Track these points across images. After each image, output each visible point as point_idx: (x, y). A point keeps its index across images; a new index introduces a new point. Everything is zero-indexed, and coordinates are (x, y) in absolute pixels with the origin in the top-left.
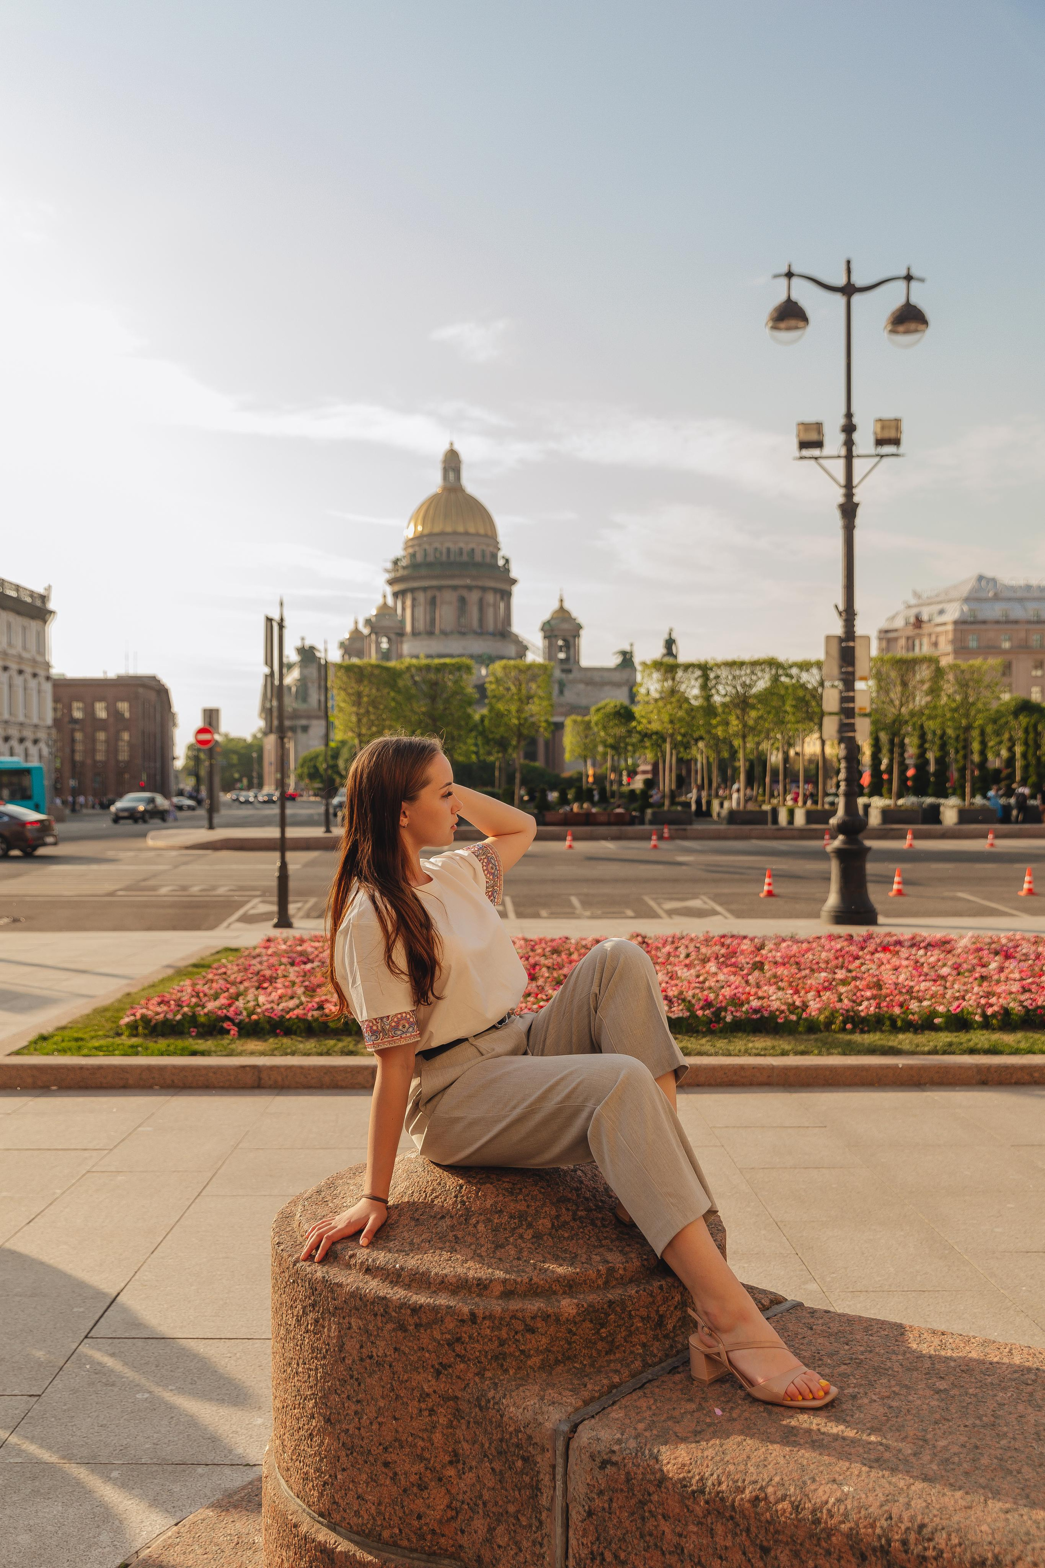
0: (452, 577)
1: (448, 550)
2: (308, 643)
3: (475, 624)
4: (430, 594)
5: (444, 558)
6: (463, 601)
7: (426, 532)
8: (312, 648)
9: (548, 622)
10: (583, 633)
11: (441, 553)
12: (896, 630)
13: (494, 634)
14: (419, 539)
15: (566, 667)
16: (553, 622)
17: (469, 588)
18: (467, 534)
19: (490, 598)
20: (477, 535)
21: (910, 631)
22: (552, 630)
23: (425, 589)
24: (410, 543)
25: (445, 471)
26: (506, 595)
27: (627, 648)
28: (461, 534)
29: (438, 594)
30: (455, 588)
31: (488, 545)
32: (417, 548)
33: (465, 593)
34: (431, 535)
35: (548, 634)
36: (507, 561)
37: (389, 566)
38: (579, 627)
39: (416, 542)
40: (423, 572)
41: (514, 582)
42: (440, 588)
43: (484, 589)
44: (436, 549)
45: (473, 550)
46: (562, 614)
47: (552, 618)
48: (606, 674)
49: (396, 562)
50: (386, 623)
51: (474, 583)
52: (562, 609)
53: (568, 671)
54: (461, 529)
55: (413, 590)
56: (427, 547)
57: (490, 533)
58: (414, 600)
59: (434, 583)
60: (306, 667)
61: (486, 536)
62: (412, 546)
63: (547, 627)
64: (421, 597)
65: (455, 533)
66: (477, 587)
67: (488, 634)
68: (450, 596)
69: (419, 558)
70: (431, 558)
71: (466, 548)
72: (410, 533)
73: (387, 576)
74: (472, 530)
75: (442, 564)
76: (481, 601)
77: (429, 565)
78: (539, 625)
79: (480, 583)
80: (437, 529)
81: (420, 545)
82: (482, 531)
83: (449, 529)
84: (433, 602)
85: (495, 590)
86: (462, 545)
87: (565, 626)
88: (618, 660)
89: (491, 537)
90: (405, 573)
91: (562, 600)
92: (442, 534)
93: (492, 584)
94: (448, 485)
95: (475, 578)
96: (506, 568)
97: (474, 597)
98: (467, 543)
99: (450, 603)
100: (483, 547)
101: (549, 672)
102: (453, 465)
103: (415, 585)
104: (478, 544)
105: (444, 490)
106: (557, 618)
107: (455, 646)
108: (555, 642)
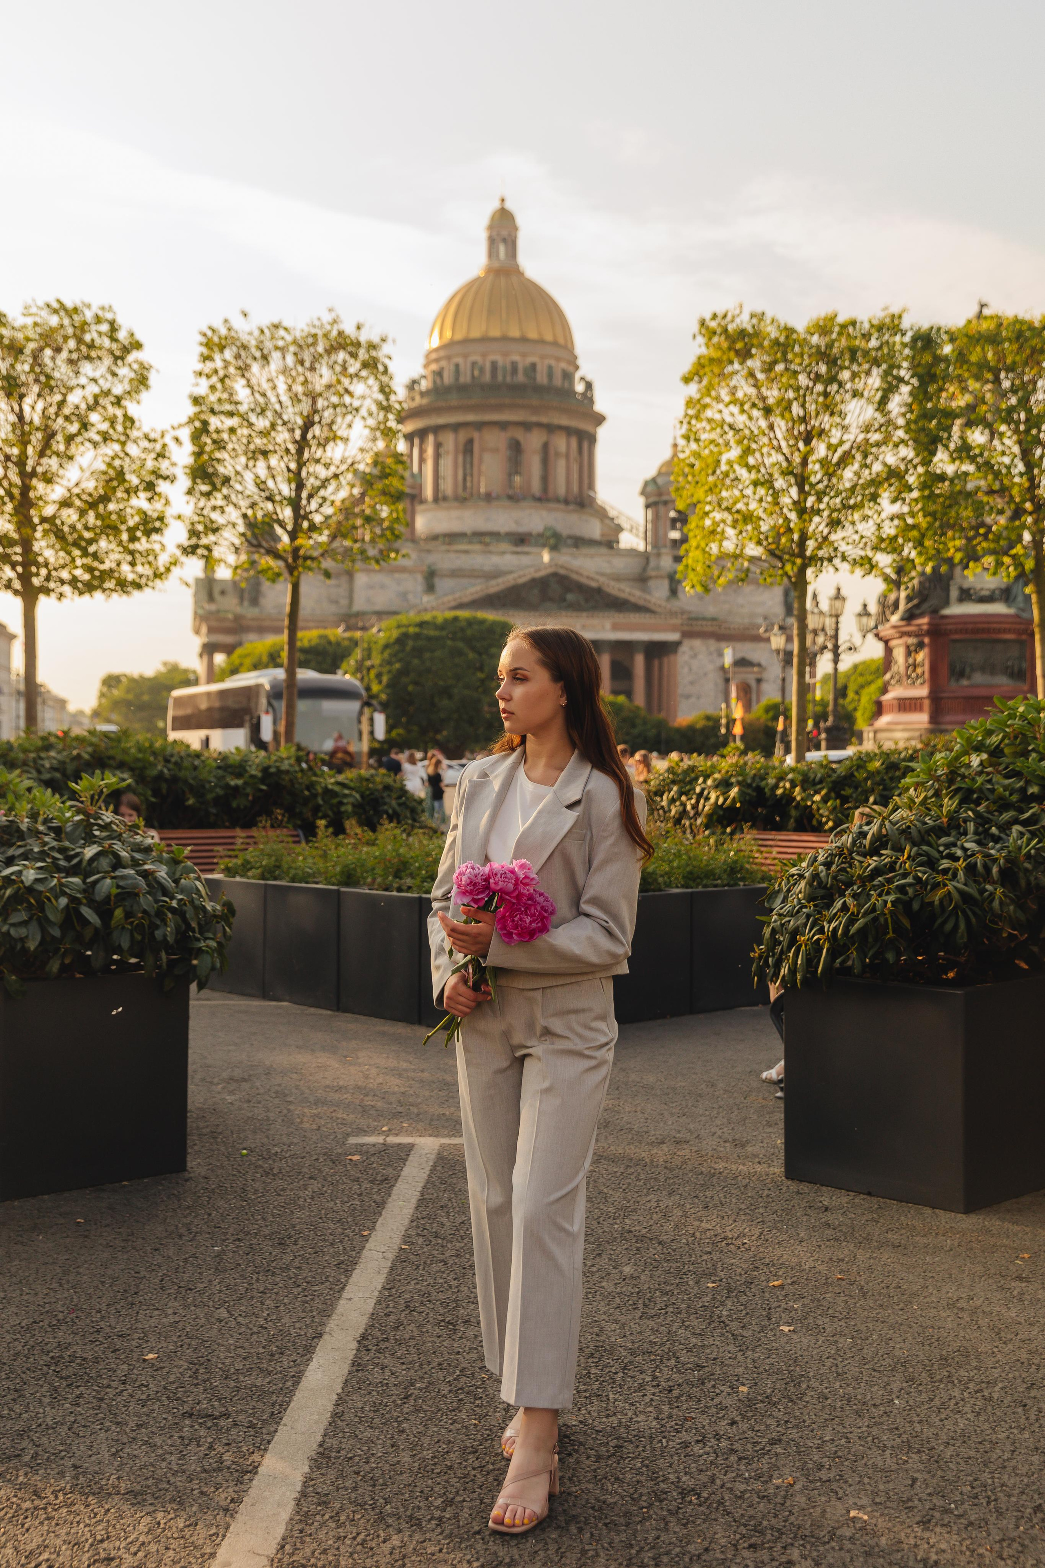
0: (499, 408)
1: (494, 365)
3: (536, 486)
4: (463, 436)
5: (487, 377)
6: (516, 448)
7: (459, 337)
9: (654, 480)
11: (482, 370)
13: (565, 501)
14: (448, 349)
16: (660, 481)
17: (527, 426)
18: (524, 340)
19: (560, 443)
20: (542, 342)
22: (661, 492)
23: (456, 427)
24: (434, 356)
25: (492, 242)
26: (586, 441)
28: (514, 340)
29: (476, 435)
30: (503, 426)
31: (558, 359)
32: (443, 363)
33: (519, 434)
34: (466, 341)
35: (652, 500)
36: (589, 386)
37: (402, 393)
39: (442, 353)
40: (454, 400)
41: (600, 419)
42: (480, 426)
43: (551, 428)
44: (474, 364)
45: (533, 366)
46: (676, 468)
47: (660, 474)
49: (413, 388)
51: (534, 419)
52: (673, 458)
54: (515, 333)
55: (436, 430)
56: (460, 360)
57: (561, 341)
58: (438, 446)
59: (471, 417)
61: (555, 344)
62: (437, 360)
63: (650, 489)
65: (505, 339)
66: (540, 425)
67: (557, 500)
68: (497, 440)
69: (447, 378)
70: (465, 378)
71: (523, 363)
72: (434, 341)
74: (533, 335)
75: (483, 387)
76: (546, 451)
77: (461, 389)
78: (639, 487)
79: (544, 420)
80: (476, 333)
81: (449, 358)
82: (549, 337)
83: (495, 333)
84: (468, 448)
85: (569, 431)
86: (516, 358)
89: (562, 343)
90: (425, 401)
92: (484, 339)
93: (565, 421)
94: (496, 265)
95: (535, 410)
96: (588, 397)
97: (533, 441)
98: (524, 355)
99: (496, 450)
100: (547, 362)
101: (653, 563)
102: (504, 233)
103: (441, 420)
104: (543, 357)
105: (489, 270)
106: (666, 474)
107: (503, 519)
108: (665, 513)
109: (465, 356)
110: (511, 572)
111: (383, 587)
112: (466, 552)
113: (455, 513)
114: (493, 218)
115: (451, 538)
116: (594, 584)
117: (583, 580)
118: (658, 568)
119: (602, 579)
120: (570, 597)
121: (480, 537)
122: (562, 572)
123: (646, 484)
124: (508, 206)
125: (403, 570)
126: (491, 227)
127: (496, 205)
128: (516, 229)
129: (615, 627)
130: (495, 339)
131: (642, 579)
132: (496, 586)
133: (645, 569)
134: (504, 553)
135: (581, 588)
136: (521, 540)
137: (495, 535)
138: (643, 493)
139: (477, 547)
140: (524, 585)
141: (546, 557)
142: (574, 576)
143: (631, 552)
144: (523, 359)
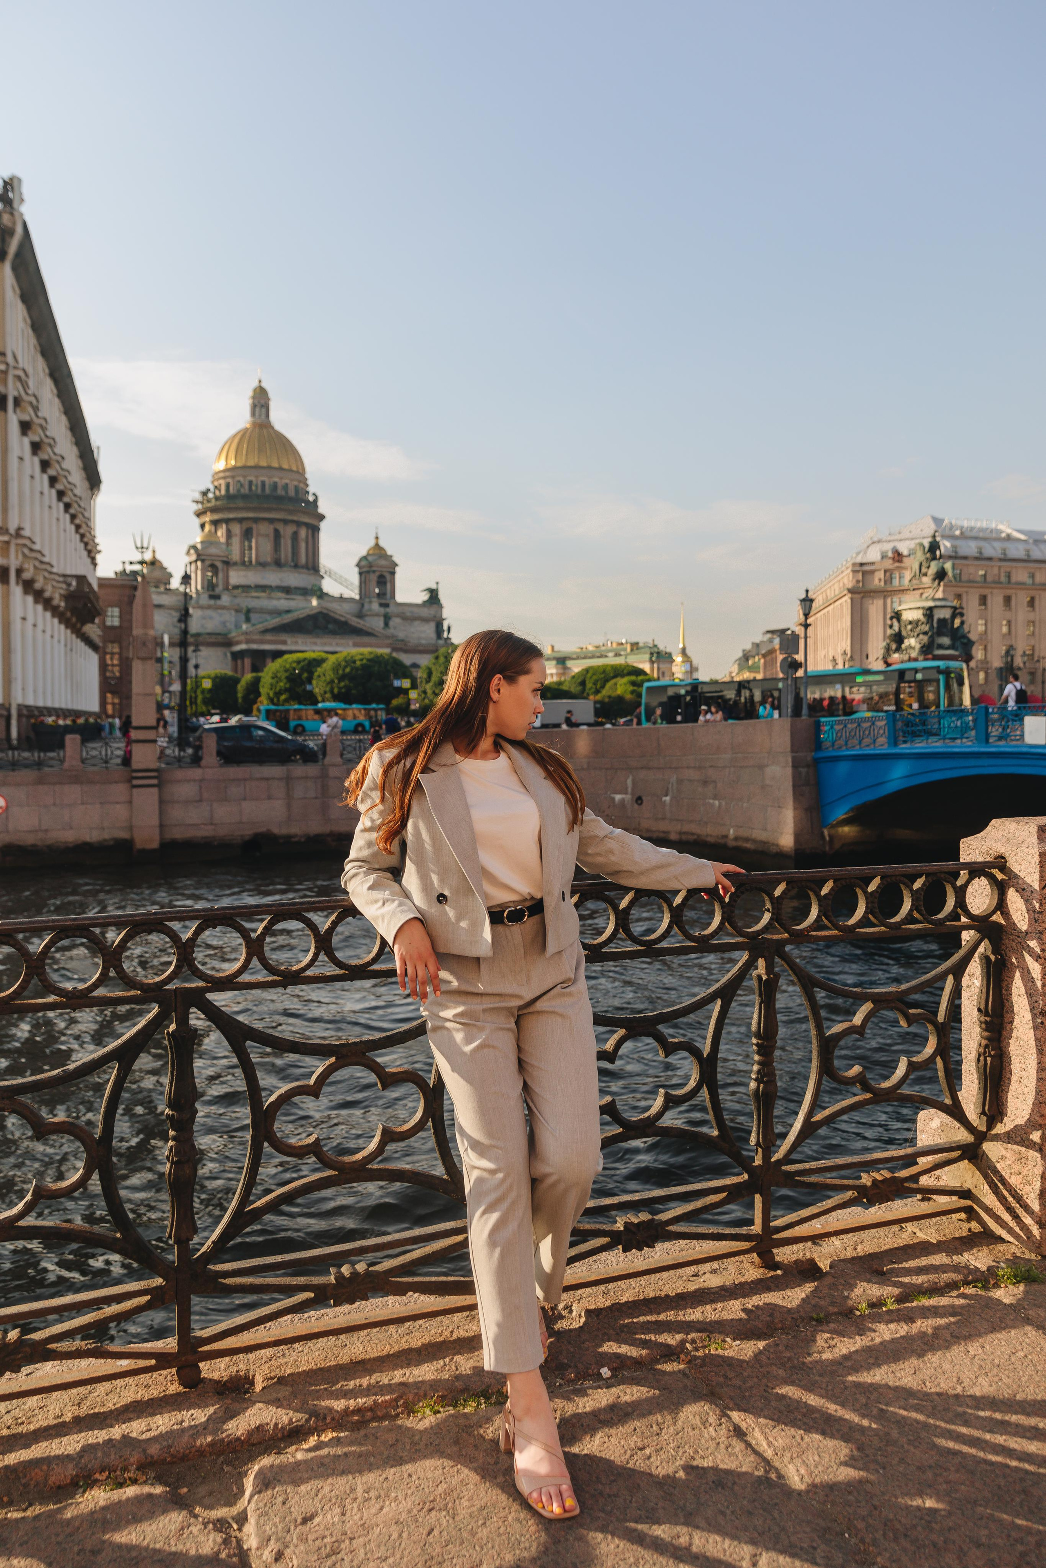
0: (269, 510)
1: (263, 483)
3: (290, 558)
4: (246, 525)
5: (259, 491)
6: (277, 534)
7: (239, 464)
9: (364, 558)
10: (397, 569)
11: (257, 486)
12: (873, 563)
13: (306, 567)
14: (231, 471)
15: (383, 601)
16: (370, 558)
17: (286, 522)
18: (281, 469)
19: (303, 533)
20: (291, 471)
21: (889, 564)
22: (371, 566)
23: (240, 520)
24: (222, 475)
25: (254, 407)
26: (315, 531)
27: (434, 587)
28: (275, 468)
29: (254, 526)
30: (271, 521)
31: (300, 482)
32: (229, 480)
33: (280, 527)
34: (244, 467)
35: (364, 569)
36: (316, 498)
37: (198, 497)
38: (396, 565)
39: (227, 474)
40: (240, 503)
41: (322, 517)
42: (256, 520)
43: (299, 524)
44: (250, 482)
45: (286, 485)
46: (378, 550)
47: (368, 554)
48: (415, 610)
49: (205, 494)
50: (213, 551)
51: (290, 518)
52: (377, 545)
53: (386, 605)
54: (275, 464)
55: (227, 521)
56: (241, 479)
57: (300, 470)
58: (228, 529)
59: (251, 515)
61: (298, 472)
62: (224, 478)
63: (364, 563)
64: (236, 529)
65: (269, 467)
66: (293, 521)
67: (303, 567)
68: (266, 529)
69: (232, 490)
70: (245, 490)
71: (281, 483)
72: (221, 465)
73: (196, 506)
74: (285, 466)
75: (258, 497)
76: (295, 536)
77: (244, 497)
78: (356, 560)
79: (295, 518)
80: (251, 463)
81: (233, 477)
82: (294, 469)
83: (263, 463)
84: (247, 534)
85: (307, 525)
86: (276, 480)
87: (383, 562)
88: (425, 597)
89: (300, 473)
90: (219, 503)
91: (377, 538)
92: (257, 467)
93: (306, 519)
94: (259, 421)
95: (291, 512)
96: (315, 504)
97: (287, 531)
98: (281, 478)
99: (267, 536)
100: (295, 483)
101: (366, 606)
102: (263, 402)
103: (231, 516)
104: (292, 480)
105: (254, 424)
106: (373, 554)
107: (273, 578)
108: (374, 578)
109: (244, 477)
110: (288, 611)
111: (211, 618)
112: (258, 597)
113: (242, 573)
114: (255, 390)
115: (246, 588)
116: (343, 619)
117: (337, 617)
118: (370, 610)
119: (348, 616)
120: (330, 626)
121: (263, 588)
122: (325, 611)
123: (361, 560)
124: (264, 385)
125: (223, 608)
126: (254, 398)
127: (255, 384)
128: (269, 399)
129: (356, 645)
130: (263, 468)
131: (360, 615)
132: (287, 618)
133: (361, 611)
134: (279, 599)
135: (336, 621)
136: (287, 590)
137: (271, 588)
138: (358, 565)
139: (263, 594)
140: (303, 619)
141: (315, 602)
142: (332, 614)
143: (352, 600)
144: (281, 480)
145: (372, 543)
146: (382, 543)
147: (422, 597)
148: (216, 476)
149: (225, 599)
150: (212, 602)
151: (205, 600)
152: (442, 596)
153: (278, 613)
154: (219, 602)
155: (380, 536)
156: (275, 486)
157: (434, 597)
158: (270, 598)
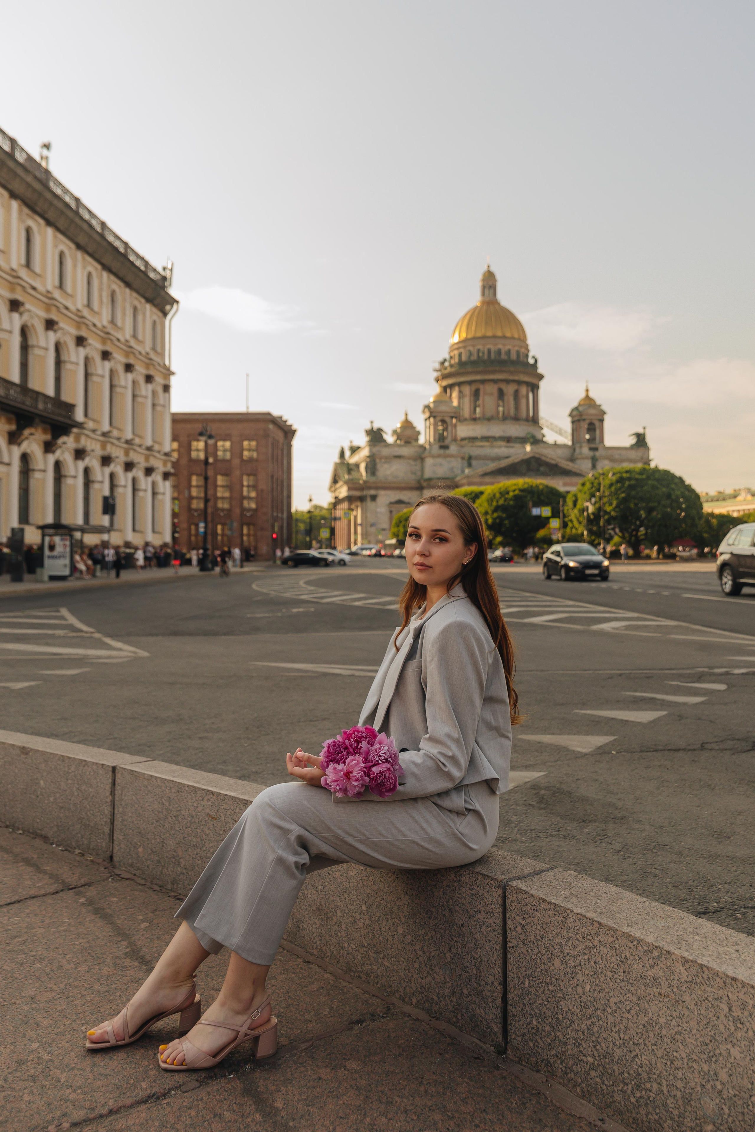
0: (494, 372)
1: (489, 351)
2: (376, 426)
3: (512, 411)
4: (474, 387)
5: (486, 357)
6: (502, 393)
7: (470, 336)
8: (380, 430)
9: (576, 408)
10: (606, 417)
11: (483, 353)
13: (527, 420)
14: (464, 343)
15: (593, 446)
16: (581, 409)
17: (508, 382)
18: (504, 337)
19: (523, 390)
20: (513, 338)
22: (581, 414)
23: (470, 383)
24: (456, 346)
25: (484, 288)
26: (534, 388)
27: (641, 431)
28: (499, 337)
29: (481, 387)
30: (495, 381)
31: (521, 347)
32: (462, 350)
33: (503, 386)
34: (474, 338)
35: (576, 418)
36: (536, 361)
37: (437, 366)
38: (604, 413)
39: (461, 345)
40: (469, 369)
41: (541, 377)
42: (483, 382)
43: (519, 383)
44: (479, 350)
45: (509, 350)
46: (588, 401)
47: (580, 405)
48: (624, 453)
49: (443, 363)
50: (443, 408)
51: (511, 378)
52: (587, 397)
53: (596, 449)
54: (499, 333)
55: (460, 384)
56: (471, 348)
57: (522, 338)
58: (460, 392)
59: (478, 377)
60: (375, 446)
61: (519, 339)
62: (458, 349)
63: (575, 413)
64: (467, 390)
65: (494, 337)
66: (514, 381)
67: (523, 420)
68: (492, 389)
69: (464, 358)
70: (474, 357)
71: (504, 349)
72: (456, 339)
73: (436, 374)
74: (508, 335)
75: (484, 362)
76: (516, 394)
77: (473, 363)
78: (568, 411)
79: (516, 378)
80: (479, 334)
81: (464, 347)
82: (516, 336)
83: (489, 334)
84: (476, 394)
85: (527, 384)
86: (500, 346)
87: (592, 411)
88: (633, 440)
89: (522, 339)
90: (453, 370)
91: (587, 390)
92: (484, 337)
93: (526, 379)
94: (487, 299)
95: (512, 373)
96: (535, 366)
97: (510, 389)
98: (504, 345)
99: (492, 394)
100: (516, 348)
101: (578, 451)
102: (490, 283)
103: (462, 379)
104: (514, 346)
105: (483, 303)
106: (583, 405)
107: (496, 430)
108: (585, 426)
109: (474, 346)
110: (507, 457)
111: (441, 465)
112: (482, 447)
113: (471, 427)
114: (484, 275)
116: (553, 462)
117: (548, 460)
118: (581, 454)
119: (558, 460)
120: (542, 469)
121: (487, 439)
122: (537, 456)
123: (573, 410)
124: (492, 269)
125: (451, 456)
126: (483, 280)
127: (485, 269)
128: (495, 281)
129: (565, 484)
130: (489, 337)
131: (572, 459)
132: (504, 463)
133: (573, 455)
134: (500, 447)
135: (547, 464)
136: (508, 440)
137: (494, 438)
138: (571, 415)
139: (487, 444)
140: (518, 463)
141: (528, 448)
142: (543, 458)
143: (565, 446)
144: (504, 347)
145: (583, 395)
146: (591, 395)
147: (631, 441)
148: (452, 348)
149: (453, 449)
150: (442, 452)
151: (436, 450)
152: (649, 440)
153: (498, 458)
154: (447, 452)
155: (590, 388)
156: (499, 352)
157: (641, 440)
158: (492, 447)
